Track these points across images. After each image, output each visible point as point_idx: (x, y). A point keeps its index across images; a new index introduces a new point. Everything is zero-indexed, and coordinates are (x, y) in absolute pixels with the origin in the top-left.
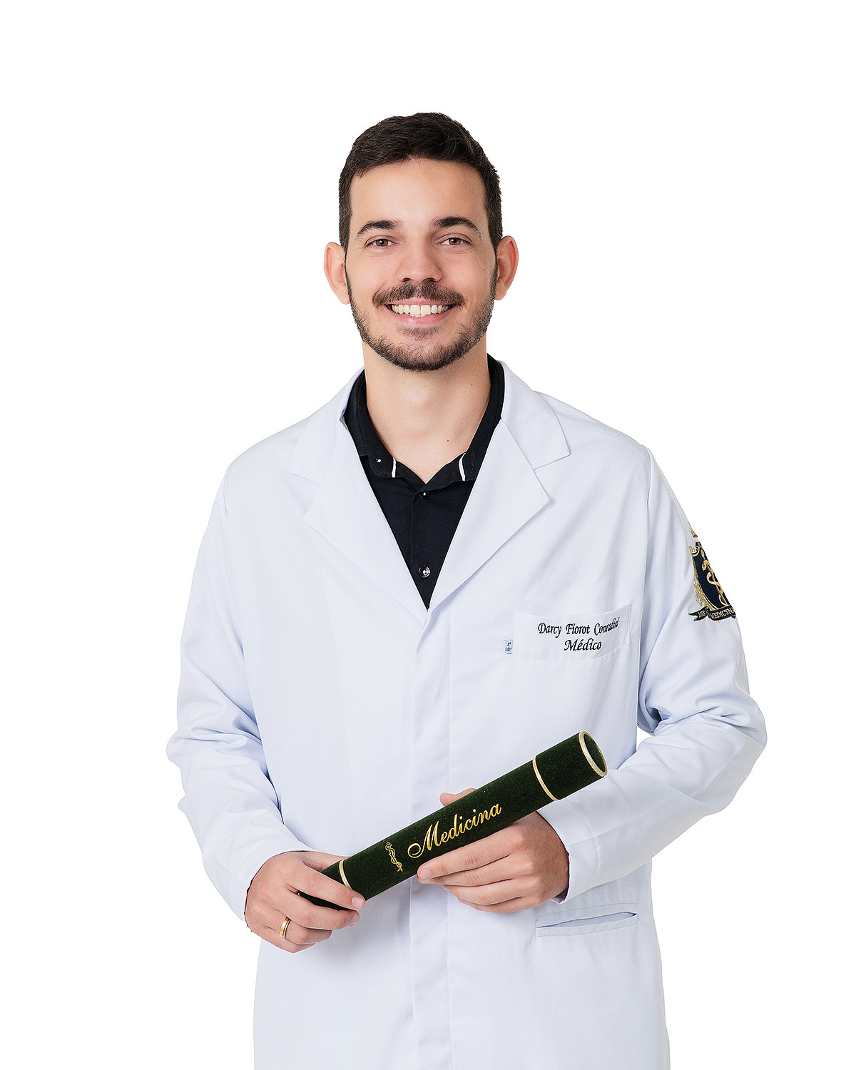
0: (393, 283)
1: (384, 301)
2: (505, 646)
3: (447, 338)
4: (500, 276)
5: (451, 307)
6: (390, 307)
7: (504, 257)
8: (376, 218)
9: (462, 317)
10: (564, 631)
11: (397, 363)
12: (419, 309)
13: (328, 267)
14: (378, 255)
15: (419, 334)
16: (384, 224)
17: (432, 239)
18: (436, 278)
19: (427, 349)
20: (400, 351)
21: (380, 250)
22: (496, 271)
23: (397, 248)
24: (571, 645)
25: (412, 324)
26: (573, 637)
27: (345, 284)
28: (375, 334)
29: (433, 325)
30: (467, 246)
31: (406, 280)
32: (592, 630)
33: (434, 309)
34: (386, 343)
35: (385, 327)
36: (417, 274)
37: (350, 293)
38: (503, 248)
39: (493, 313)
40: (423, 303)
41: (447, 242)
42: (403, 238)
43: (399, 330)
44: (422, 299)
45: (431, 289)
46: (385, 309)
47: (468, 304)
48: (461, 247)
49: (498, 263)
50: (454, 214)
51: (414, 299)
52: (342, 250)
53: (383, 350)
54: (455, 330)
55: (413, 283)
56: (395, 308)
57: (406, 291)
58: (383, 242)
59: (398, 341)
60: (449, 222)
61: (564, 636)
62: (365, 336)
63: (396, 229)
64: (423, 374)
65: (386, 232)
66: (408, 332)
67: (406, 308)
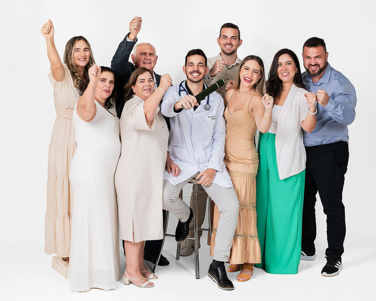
0: (192, 71)
1: (191, 73)
2: (204, 120)
3: (199, 79)
5: (200, 74)
8: (191, 62)
9: (201, 76)
10: (211, 117)
11: (192, 82)
12: (195, 74)
14: (190, 67)
15: (195, 78)
17: (198, 65)
18: (198, 70)
19: (196, 80)
20: (192, 80)
22: (206, 71)
25: (194, 76)
26: (213, 118)
28: (189, 78)
29: (197, 77)
30: (202, 66)
31: (194, 70)
35: (190, 76)
36: (196, 70)
38: (207, 68)
41: (200, 66)
42: (194, 65)
45: (197, 72)
52: (185, 66)
53: (190, 80)
57: (194, 72)
59: (192, 79)
60: (200, 63)
64: (195, 83)
65: (192, 64)
66: (193, 78)
67: (194, 74)
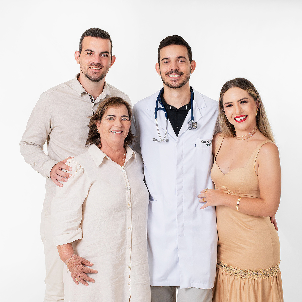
0: (169, 71)
1: (167, 74)
2: (195, 145)
3: (180, 82)
4: (192, 68)
5: (181, 75)
6: (169, 76)
7: (193, 65)
8: (165, 58)
9: (183, 77)
10: (206, 142)
11: (170, 87)
12: (174, 76)
13: (156, 68)
14: (166, 65)
15: (175, 81)
16: (167, 59)
17: (177, 61)
18: (178, 69)
19: (176, 84)
20: (171, 85)
21: (166, 64)
22: (191, 68)
23: (170, 63)
24: (207, 145)
25: (173, 79)
26: (208, 143)
27: (160, 71)
28: (166, 82)
29: (177, 79)
30: (184, 62)
31: (172, 70)
32: (211, 142)
33: (178, 76)
34: (168, 83)
35: (167, 80)
36: (173, 68)
37: (160, 73)
38: (192, 63)
39: (190, 76)
40: (175, 75)
41: (180, 62)
42: (170, 61)
43: (170, 80)
44: (175, 74)
45: (177, 72)
46: (167, 76)
47: (185, 74)
48: (183, 62)
49: (191, 66)
50: (181, 56)
51: (173, 74)
52: (159, 64)
53: (167, 85)
54: (182, 80)
55: (173, 70)
56: (170, 76)
57: (172, 72)
58: (167, 62)
59: (170, 83)
60: (180, 57)
61: (206, 143)
62: (164, 82)
63: (169, 59)
64: (176, 89)
65: (167, 60)
66: (172, 81)
67: (172, 76)
